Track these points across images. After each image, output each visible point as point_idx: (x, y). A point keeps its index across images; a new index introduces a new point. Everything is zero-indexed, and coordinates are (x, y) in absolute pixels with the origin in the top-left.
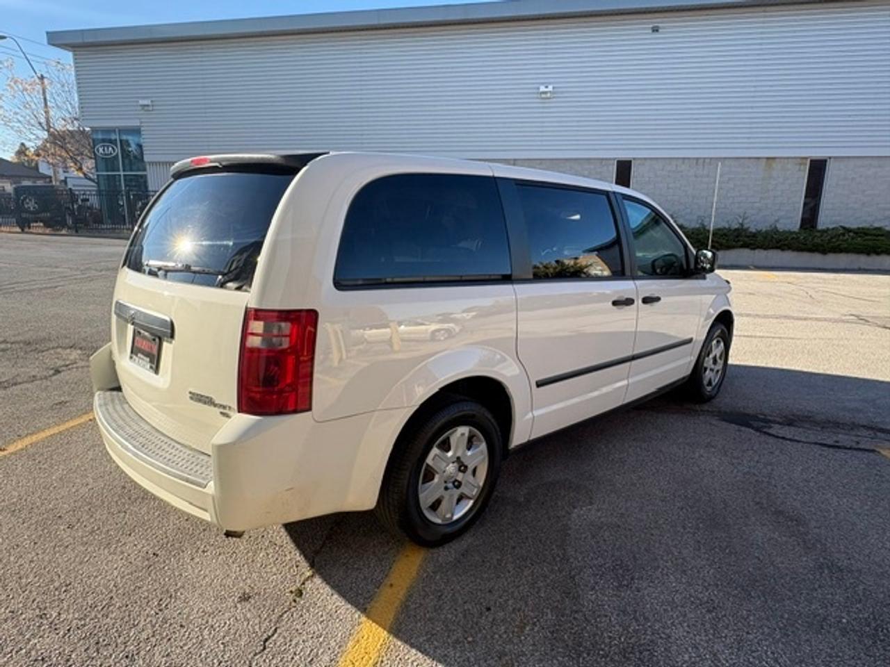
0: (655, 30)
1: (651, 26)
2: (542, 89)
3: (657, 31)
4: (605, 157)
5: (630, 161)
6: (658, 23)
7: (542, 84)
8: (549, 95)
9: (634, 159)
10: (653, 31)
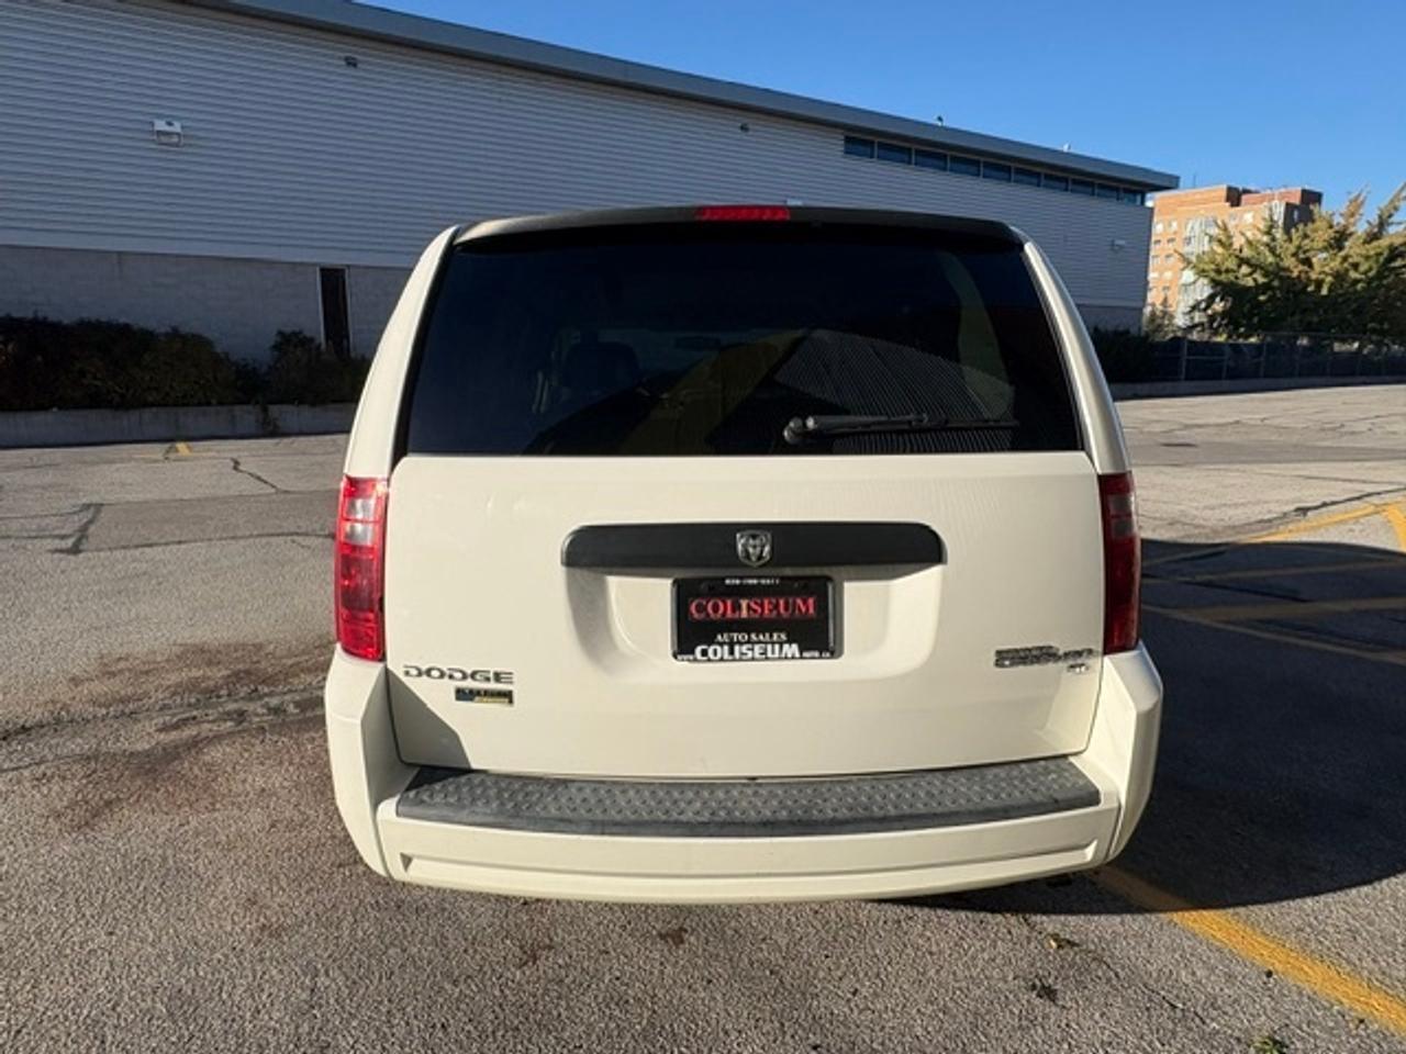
0: (352, 63)
1: (343, 55)
2: (161, 125)
3: (355, 65)
4: (298, 260)
5: (343, 271)
6: (356, 53)
7: (160, 116)
8: (175, 139)
9: (348, 266)
10: (349, 64)
